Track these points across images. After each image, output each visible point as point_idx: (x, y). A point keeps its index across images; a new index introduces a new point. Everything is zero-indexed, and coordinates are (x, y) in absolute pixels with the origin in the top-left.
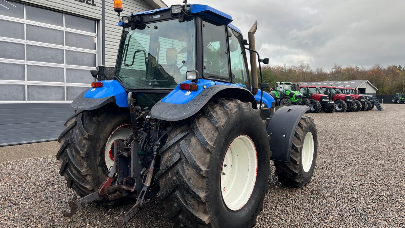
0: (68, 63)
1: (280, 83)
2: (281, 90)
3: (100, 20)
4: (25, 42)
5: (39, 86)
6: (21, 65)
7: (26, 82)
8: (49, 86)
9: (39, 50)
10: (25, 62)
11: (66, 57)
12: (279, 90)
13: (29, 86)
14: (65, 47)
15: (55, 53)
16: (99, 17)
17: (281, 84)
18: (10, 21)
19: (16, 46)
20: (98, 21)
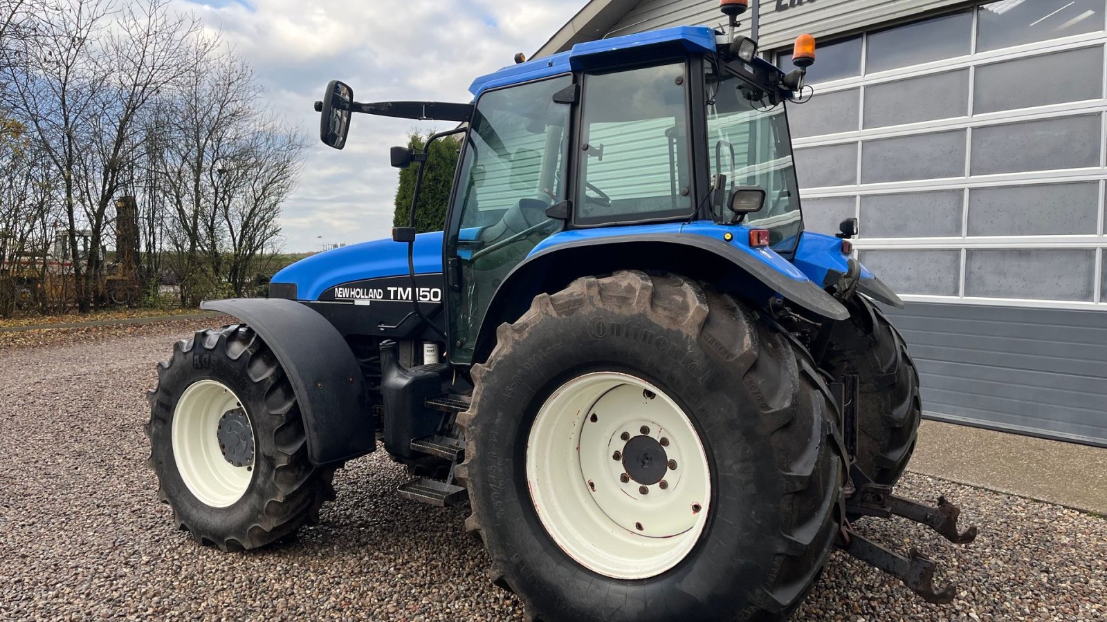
4: (969, 120)
7: (964, 241)
10: (966, 181)
19: (944, 139)
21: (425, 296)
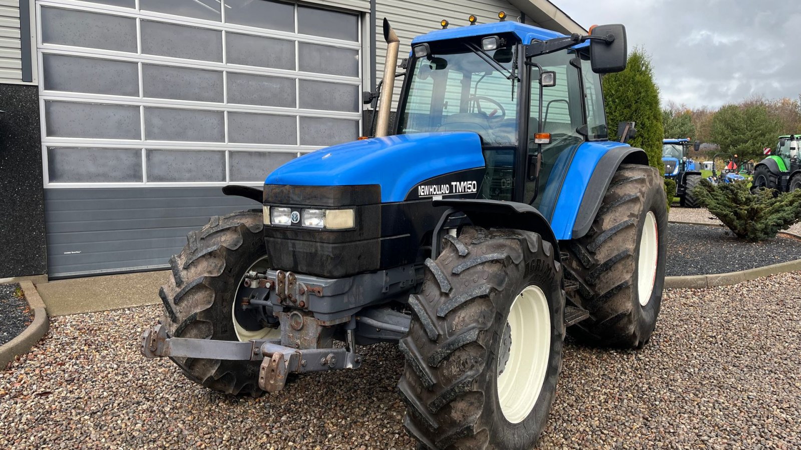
0: (303, 105)
1: (789, 136)
2: (793, 153)
3: (365, 13)
4: (224, 66)
5: (250, 153)
6: (218, 111)
7: (227, 146)
8: (269, 153)
9: (250, 83)
10: (225, 106)
11: (300, 94)
12: (787, 154)
13: (231, 153)
14: (297, 74)
15: (278, 86)
16: (365, 6)
17: (792, 139)
18: (195, 27)
19: (207, 75)
20: (362, 14)
21: (469, 188)
